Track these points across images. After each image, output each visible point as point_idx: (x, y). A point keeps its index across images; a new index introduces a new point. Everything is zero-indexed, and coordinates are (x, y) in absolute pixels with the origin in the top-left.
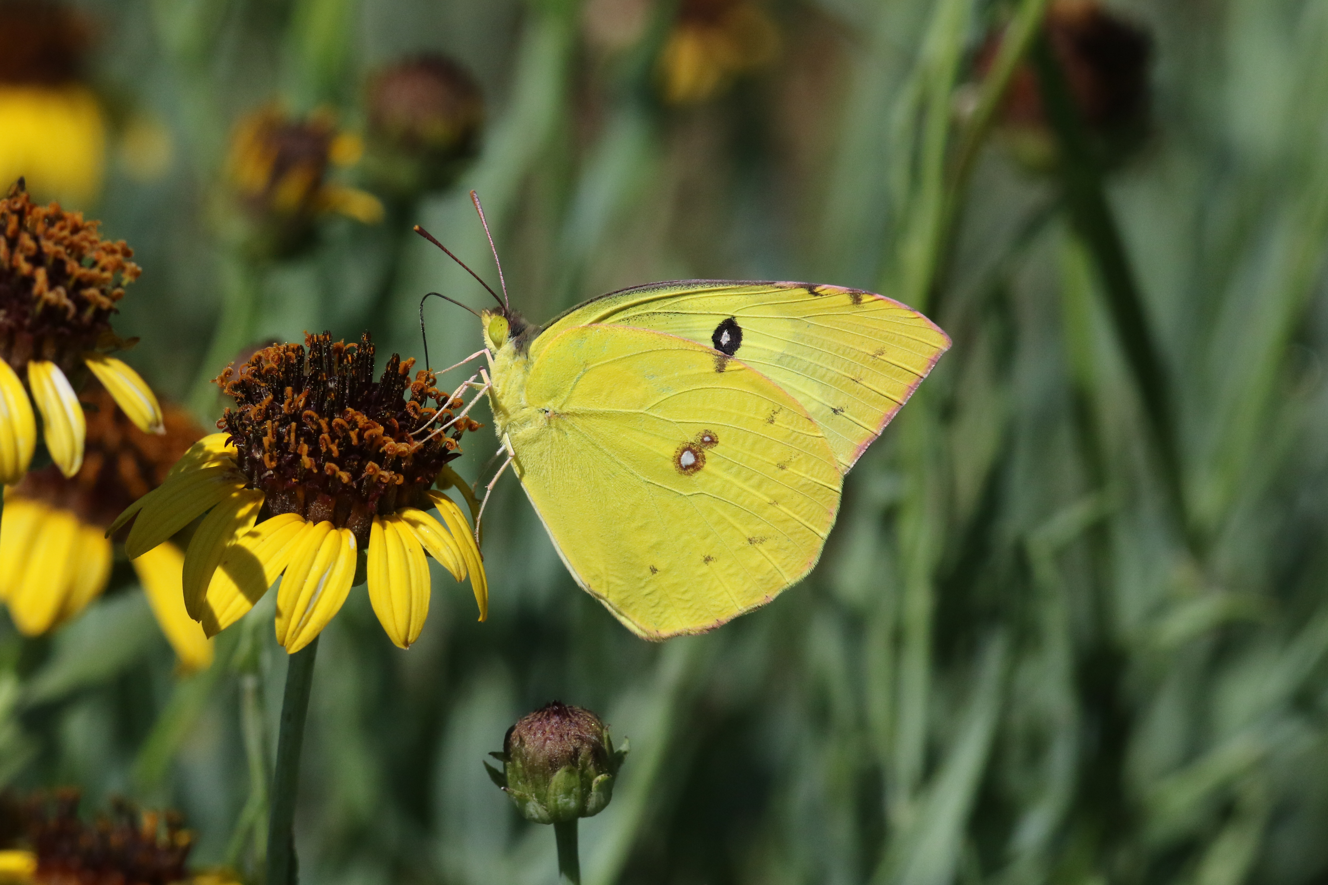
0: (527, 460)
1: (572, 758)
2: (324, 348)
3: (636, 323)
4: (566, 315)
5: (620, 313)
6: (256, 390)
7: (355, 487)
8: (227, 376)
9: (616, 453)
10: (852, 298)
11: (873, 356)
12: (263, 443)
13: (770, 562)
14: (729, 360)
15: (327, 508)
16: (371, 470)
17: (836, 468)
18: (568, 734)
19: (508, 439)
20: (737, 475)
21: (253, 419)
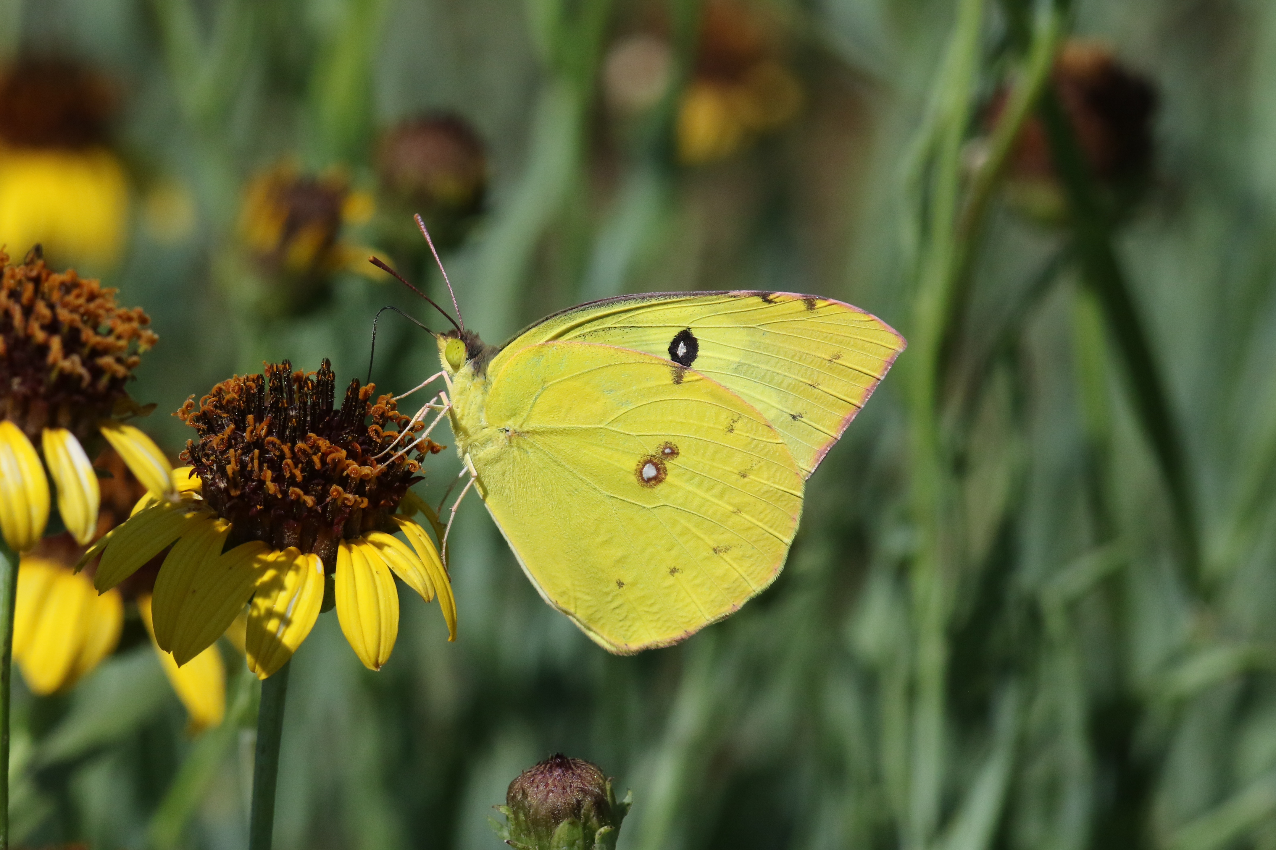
0: (489, 480)
1: (575, 810)
2: (284, 376)
3: (592, 339)
4: (522, 334)
5: (576, 330)
6: (217, 422)
7: (320, 511)
8: (189, 408)
9: (578, 468)
10: (806, 304)
11: (830, 361)
12: (227, 472)
13: (736, 570)
14: (686, 371)
15: (293, 534)
16: (335, 494)
17: (797, 473)
18: (571, 786)
19: (470, 459)
20: (700, 485)
21: (216, 448)
